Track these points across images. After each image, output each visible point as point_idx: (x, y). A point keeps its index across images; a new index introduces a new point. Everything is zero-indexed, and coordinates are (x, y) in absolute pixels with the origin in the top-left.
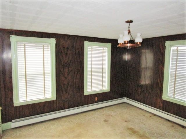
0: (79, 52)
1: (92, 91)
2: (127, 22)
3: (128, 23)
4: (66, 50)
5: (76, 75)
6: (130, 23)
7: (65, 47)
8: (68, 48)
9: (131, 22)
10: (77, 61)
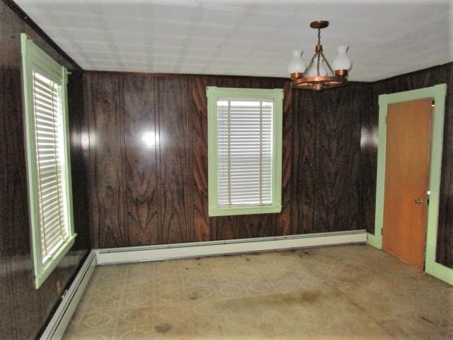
3: (316, 27)
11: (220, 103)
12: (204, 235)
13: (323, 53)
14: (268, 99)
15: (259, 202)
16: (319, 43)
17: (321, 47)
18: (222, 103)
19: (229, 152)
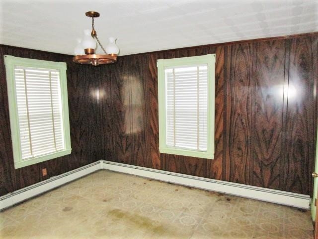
1: (32, 158)
2: (89, 14)
3: (90, 16)
6: (94, 18)
9: (96, 15)
11: (166, 71)
12: (157, 165)
13: (97, 37)
14: (203, 64)
15: (196, 148)
16: (93, 29)
17: (95, 32)
18: (168, 71)
19: (174, 107)
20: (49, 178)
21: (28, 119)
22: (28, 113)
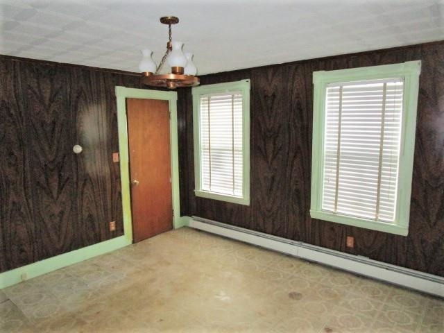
0: (299, 104)
1: (334, 213)
4: (269, 102)
5: (293, 162)
7: (267, 96)
8: (274, 96)
10: (296, 127)
20: (356, 255)
21: (338, 157)
22: (339, 149)
